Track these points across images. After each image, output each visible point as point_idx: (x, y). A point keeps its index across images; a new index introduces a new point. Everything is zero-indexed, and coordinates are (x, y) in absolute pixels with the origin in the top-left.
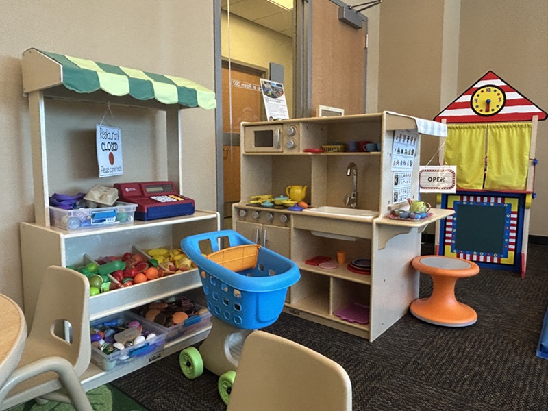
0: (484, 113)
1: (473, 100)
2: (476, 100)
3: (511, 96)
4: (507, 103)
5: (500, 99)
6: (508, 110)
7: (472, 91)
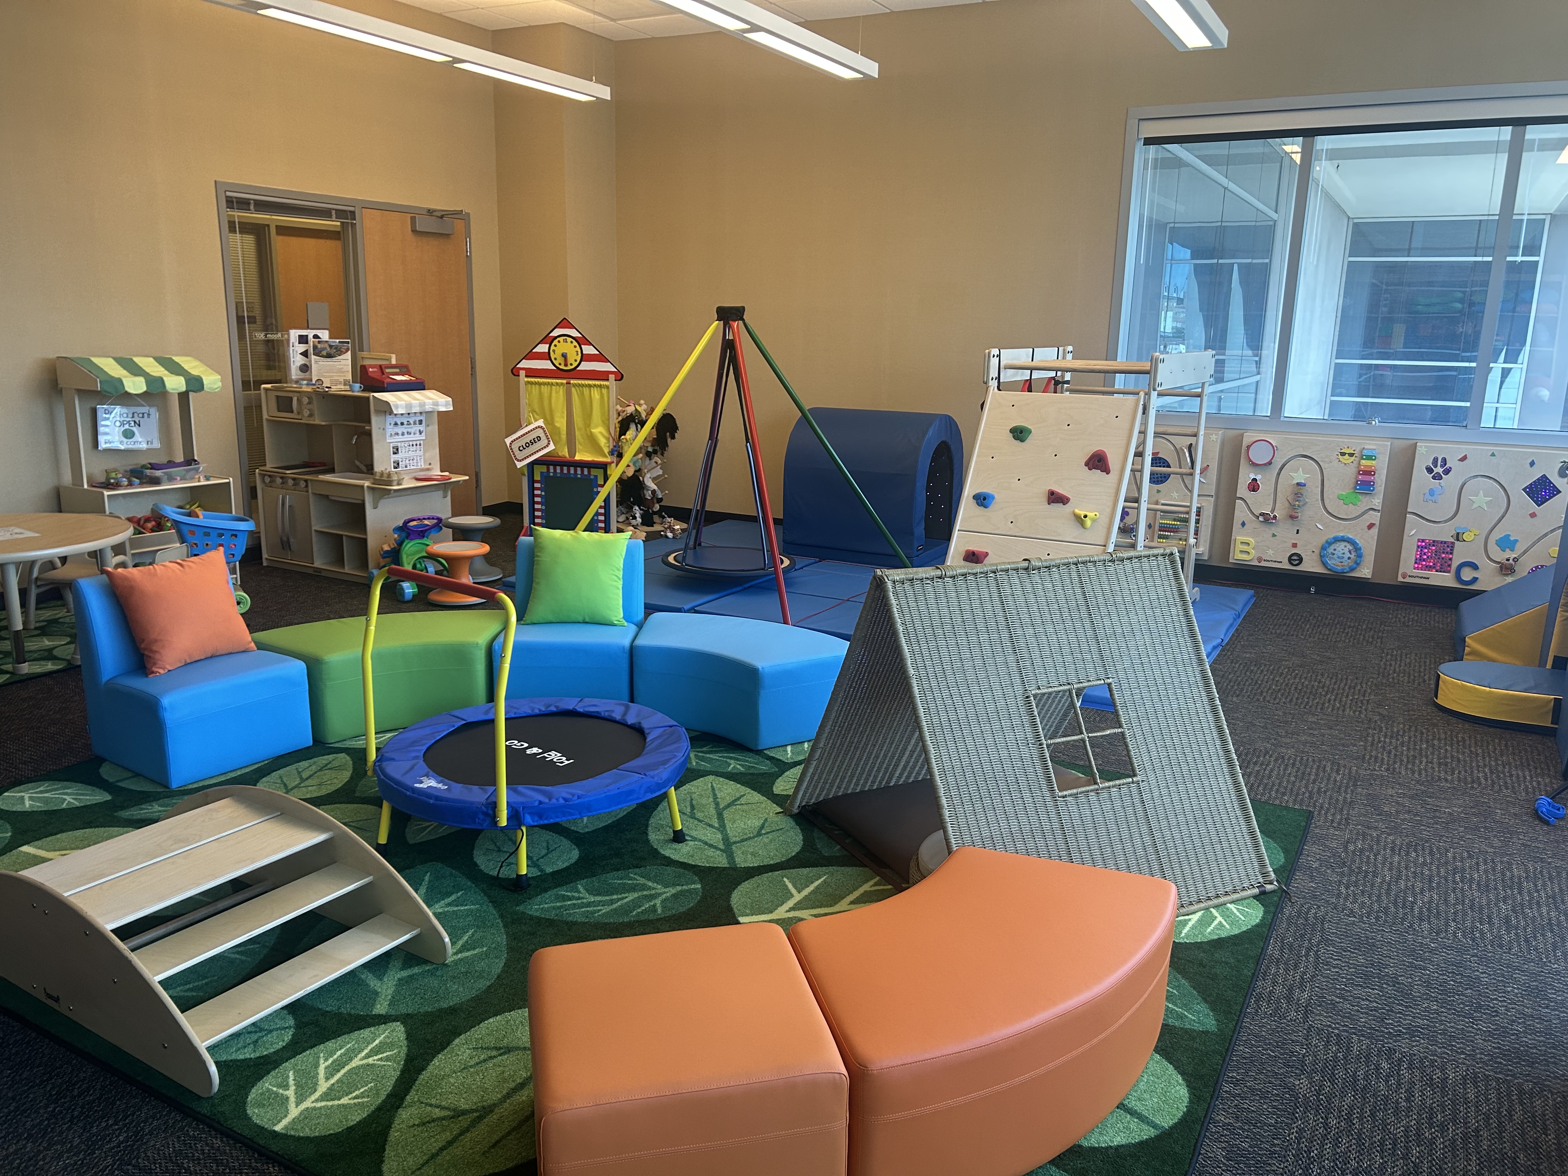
0: (562, 367)
1: (551, 351)
2: (554, 351)
3: (588, 350)
4: (584, 358)
5: (577, 351)
6: (585, 366)
7: (549, 340)
